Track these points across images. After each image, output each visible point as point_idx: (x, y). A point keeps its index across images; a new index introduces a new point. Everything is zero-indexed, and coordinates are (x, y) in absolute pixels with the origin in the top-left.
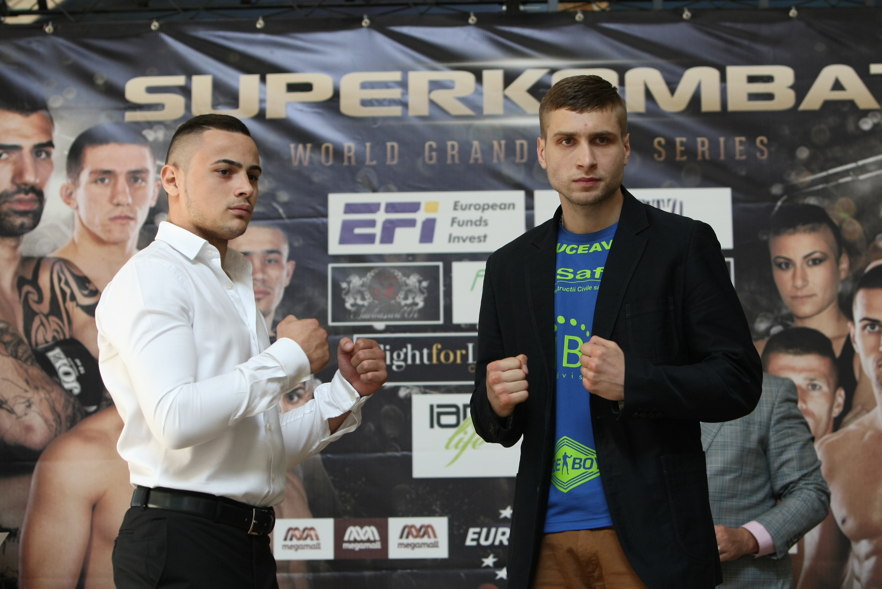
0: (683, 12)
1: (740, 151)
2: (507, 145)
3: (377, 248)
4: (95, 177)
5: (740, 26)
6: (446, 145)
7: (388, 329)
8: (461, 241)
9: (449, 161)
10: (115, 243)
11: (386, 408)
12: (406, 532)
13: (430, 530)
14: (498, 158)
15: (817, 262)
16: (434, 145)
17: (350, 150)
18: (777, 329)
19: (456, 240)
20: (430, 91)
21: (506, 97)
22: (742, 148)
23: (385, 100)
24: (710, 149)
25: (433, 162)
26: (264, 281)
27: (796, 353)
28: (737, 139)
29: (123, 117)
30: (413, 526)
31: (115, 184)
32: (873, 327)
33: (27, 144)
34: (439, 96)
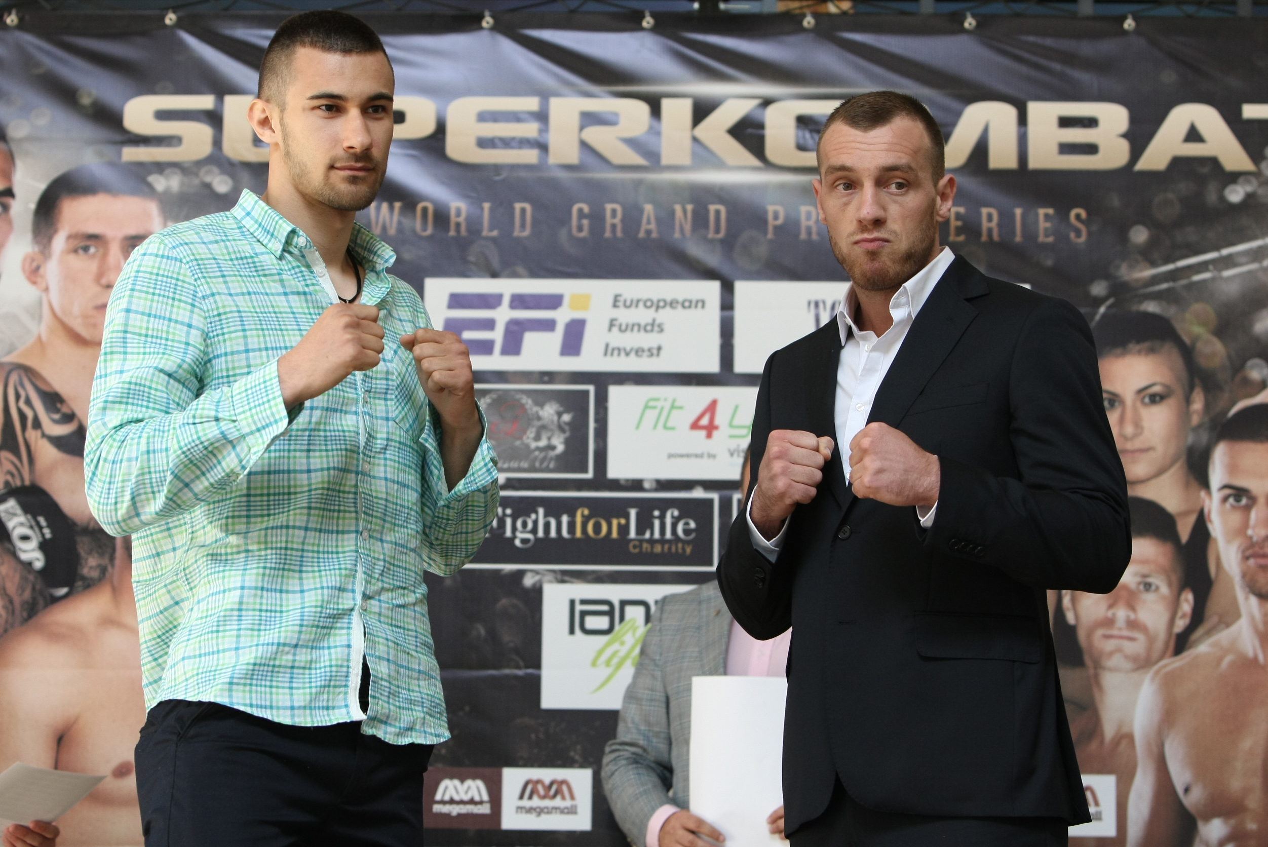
0: (965, 18)
1: (1046, 229)
2: (695, 212)
3: (495, 362)
4: (74, 243)
5: (1049, 42)
6: (604, 210)
7: (510, 484)
8: (623, 354)
9: (608, 234)
11: (504, 602)
12: (529, 789)
13: (565, 788)
14: (682, 230)
15: (1158, 398)
16: (586, 208)
17: (458, 214)
19: (616, 352)
20: (582, 128)
21: (695, 140)
22: (1048, 225)
23: (513, 139)
24: (1000, 225)
25: (584, 234)
28: (1042, 212)
29: (120, 154)
30: (539, 782)
31: (105, 256)
32: (1238, 499)
34: (594, 134)
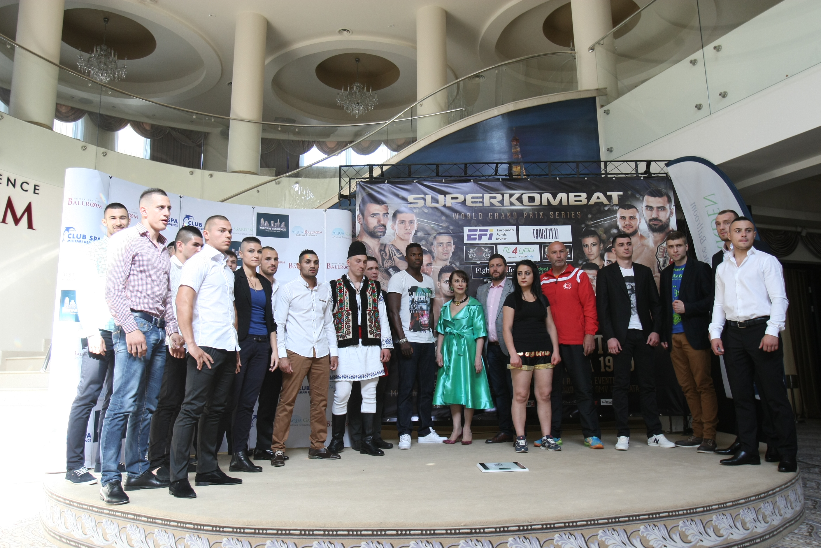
0: (557, 178)
2: (511, 214)
3: (477, 242)
4: (400, 222)
6: (495, 214)
7: (481, 263)
8: (500, 240)
9: (496, 218)
10: (406, 240)
14: (509, 217)
15: (595, 245)
16: (491, 214)
17: (469, 215)
18: (584, 263)
19: (498, 240)
20: (490, 199)
21: (510, 201)
22: (573, 215)
23: (478, 202)
24: (565, 215)
25: (491, 218)
26: (447, 250)
27: (590, 270)
28: (572, 212)
31: (406, 224)
33: (381, 213)
34: (492, 201)
